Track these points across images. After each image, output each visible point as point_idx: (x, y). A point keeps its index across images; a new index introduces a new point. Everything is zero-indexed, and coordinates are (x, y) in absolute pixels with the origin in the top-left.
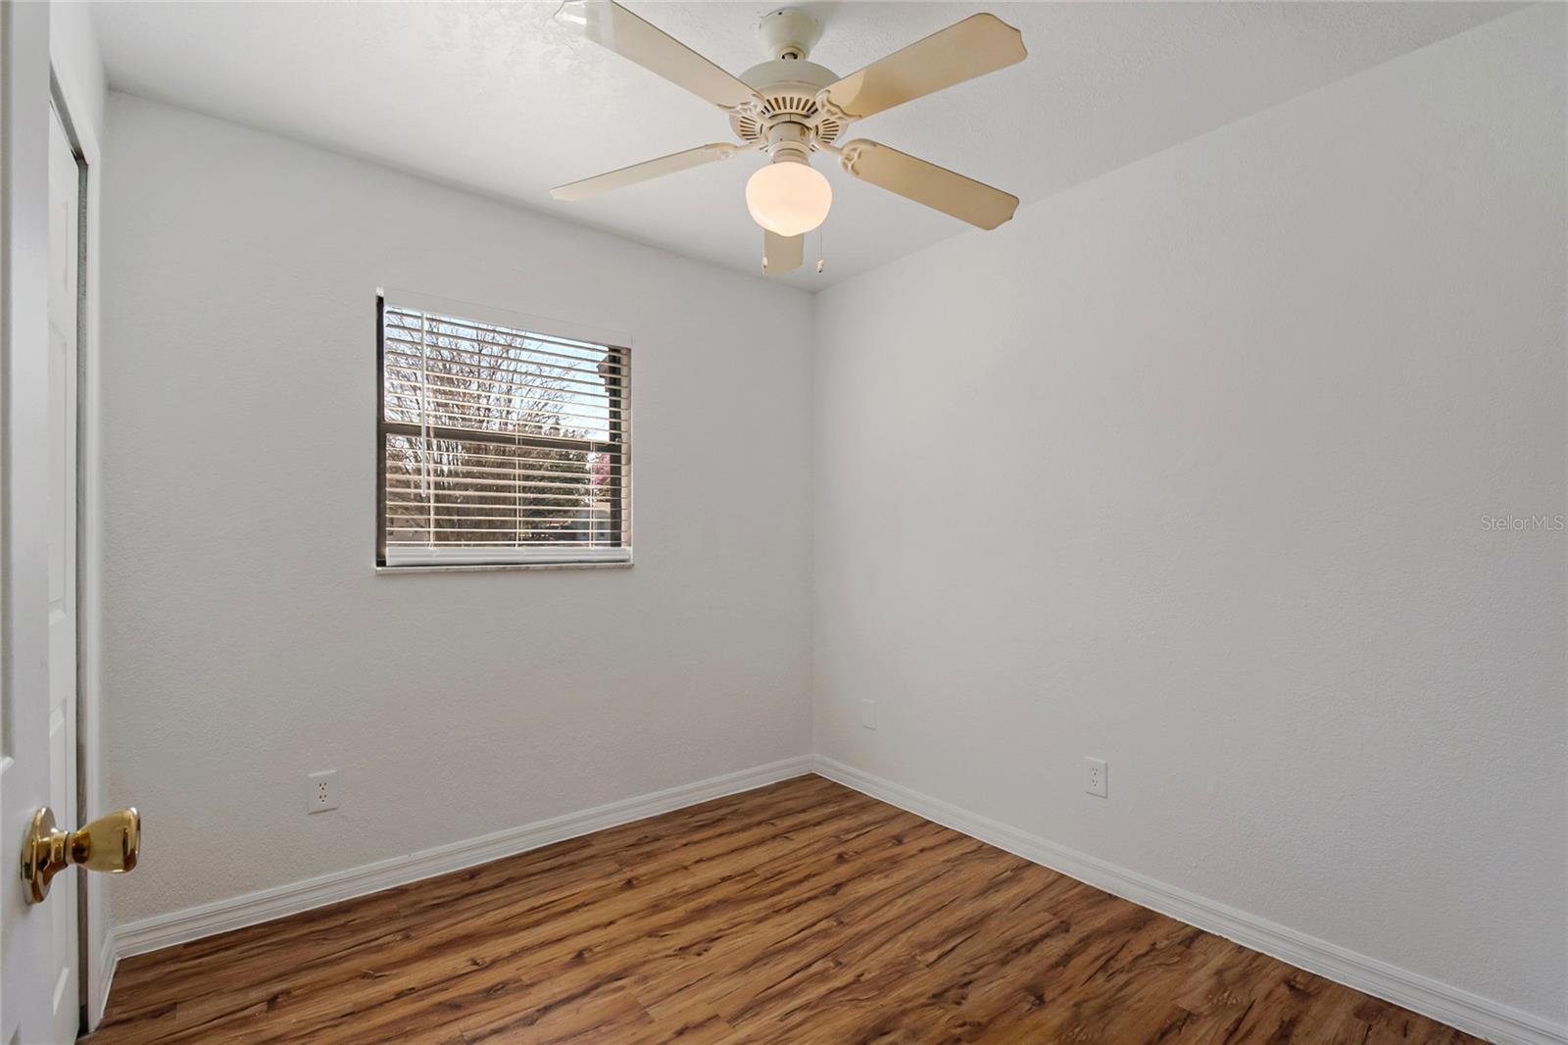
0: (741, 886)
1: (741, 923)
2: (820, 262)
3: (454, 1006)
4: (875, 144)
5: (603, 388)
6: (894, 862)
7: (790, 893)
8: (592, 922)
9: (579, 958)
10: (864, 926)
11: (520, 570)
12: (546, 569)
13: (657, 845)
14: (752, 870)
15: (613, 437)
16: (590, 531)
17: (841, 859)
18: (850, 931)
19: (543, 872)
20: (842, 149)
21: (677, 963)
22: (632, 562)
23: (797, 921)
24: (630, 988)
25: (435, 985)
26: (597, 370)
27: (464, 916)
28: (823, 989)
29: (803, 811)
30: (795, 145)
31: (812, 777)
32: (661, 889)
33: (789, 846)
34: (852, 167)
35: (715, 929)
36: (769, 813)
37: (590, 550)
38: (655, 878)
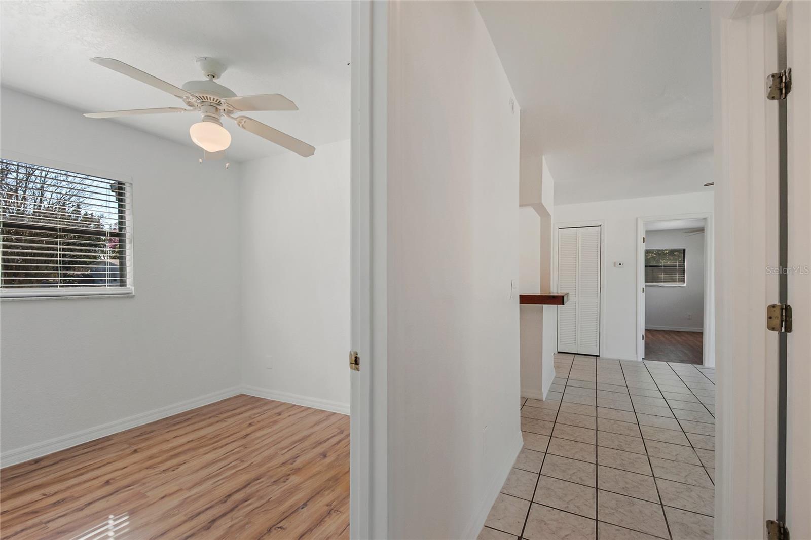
0: (198, 443)
1: (197, 456)
2: (227, 164)
3: (35, 512)
4: (251, 119)
5: (115, 197)
6: (275, 422)
7: (223, 441)
8: (114, 469)
9: (108, 483)
10: (257, 446)
11: (61, 299)
12: (78, 299)
13: (152, 434)
14: (204, 436)
15: (120, 229)
16: (107, 278)
17: (250, 425)
18: (249, 450)
19: (83, 454)
20: (237, 118)
21: (163, 475)
22: (134, 294)
23: (225, 451)
24: (136, 489)
25: (20, 507)
26: (110, 188)
27: (34, 479)
28: (234, 471)
29: (235, 409)
30: (214, 115)
31: (242, 395)
32: (154, 451)
33: (224, 424)
34: (242, 125)
35: (182, 461)
36: (217, 413)
37: (107, 289)
38: (149, 447)
